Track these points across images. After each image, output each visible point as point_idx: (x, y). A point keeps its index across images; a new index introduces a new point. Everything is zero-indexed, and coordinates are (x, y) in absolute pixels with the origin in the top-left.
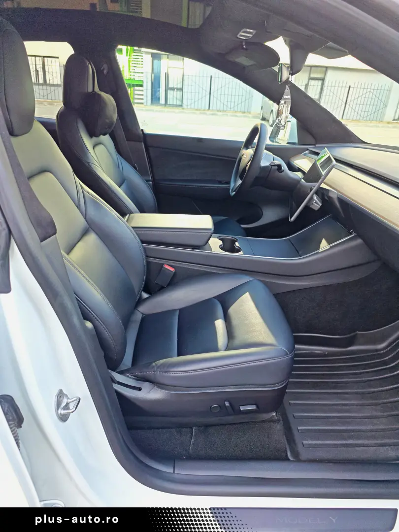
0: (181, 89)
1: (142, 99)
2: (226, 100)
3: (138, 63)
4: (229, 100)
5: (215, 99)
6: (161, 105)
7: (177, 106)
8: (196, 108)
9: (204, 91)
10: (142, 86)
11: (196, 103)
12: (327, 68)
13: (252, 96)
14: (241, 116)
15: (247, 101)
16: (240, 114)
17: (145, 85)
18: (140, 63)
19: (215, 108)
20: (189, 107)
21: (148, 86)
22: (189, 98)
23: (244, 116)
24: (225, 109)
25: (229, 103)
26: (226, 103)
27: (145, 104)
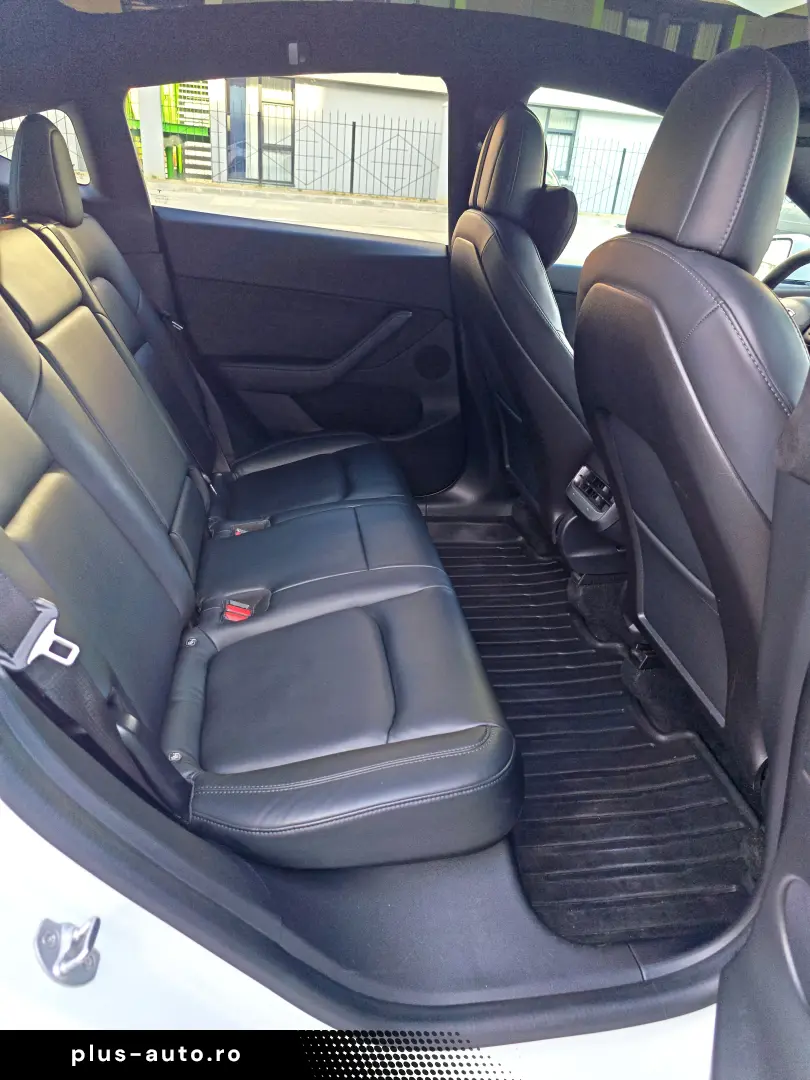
0: (292, 149)
1: (209, 168)
2: (385, 174)
3: (197, 90)
4: (392, 174)
5: (363, 172)
6: (251, 181)
7: (284, 184)
8: (325, 188)
9: (340, 156)
10: (207, 140)
11: (325, 179)
12: (578, 112)
13: (438, 168)
14: (420, 209)
15: (427, 178)
16: (417, 204)
17: (213, 137)
18: (201, 90)
19: (363, 191)
20: (310, 187)
21: (219, 138)
22: (310, 167)
23: (428, 209)
24: (384, 192)
25: (392, 181)
26: (385, 180)
27: (216, 179)
